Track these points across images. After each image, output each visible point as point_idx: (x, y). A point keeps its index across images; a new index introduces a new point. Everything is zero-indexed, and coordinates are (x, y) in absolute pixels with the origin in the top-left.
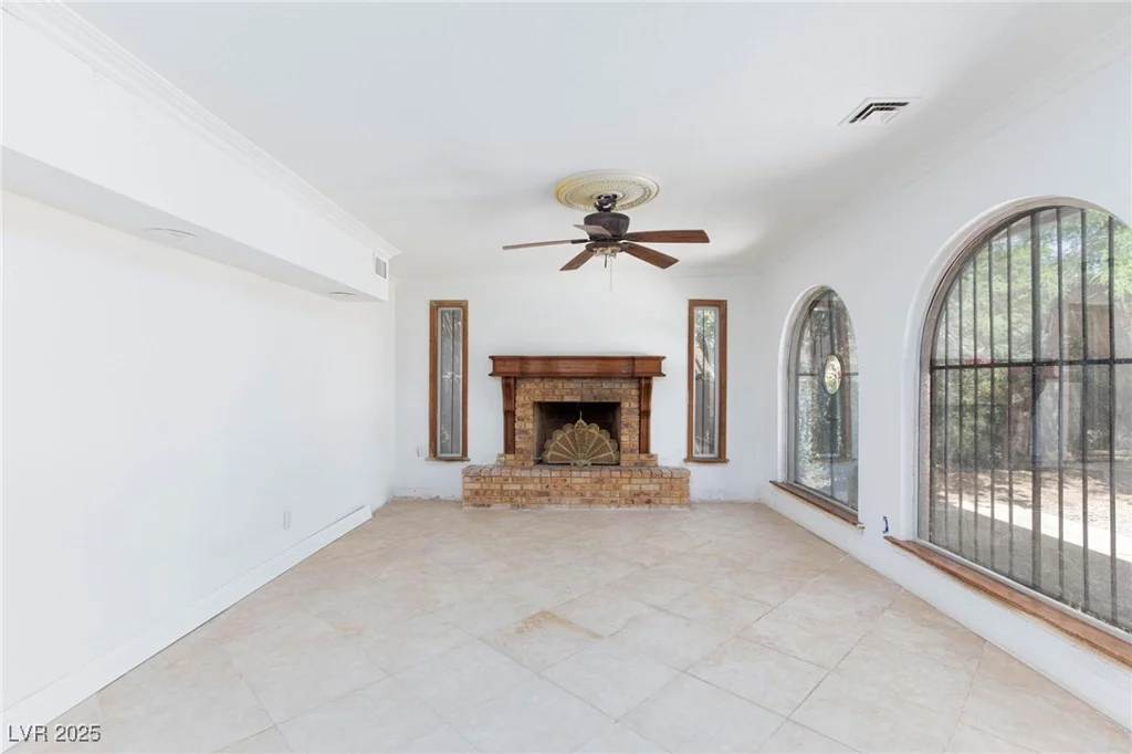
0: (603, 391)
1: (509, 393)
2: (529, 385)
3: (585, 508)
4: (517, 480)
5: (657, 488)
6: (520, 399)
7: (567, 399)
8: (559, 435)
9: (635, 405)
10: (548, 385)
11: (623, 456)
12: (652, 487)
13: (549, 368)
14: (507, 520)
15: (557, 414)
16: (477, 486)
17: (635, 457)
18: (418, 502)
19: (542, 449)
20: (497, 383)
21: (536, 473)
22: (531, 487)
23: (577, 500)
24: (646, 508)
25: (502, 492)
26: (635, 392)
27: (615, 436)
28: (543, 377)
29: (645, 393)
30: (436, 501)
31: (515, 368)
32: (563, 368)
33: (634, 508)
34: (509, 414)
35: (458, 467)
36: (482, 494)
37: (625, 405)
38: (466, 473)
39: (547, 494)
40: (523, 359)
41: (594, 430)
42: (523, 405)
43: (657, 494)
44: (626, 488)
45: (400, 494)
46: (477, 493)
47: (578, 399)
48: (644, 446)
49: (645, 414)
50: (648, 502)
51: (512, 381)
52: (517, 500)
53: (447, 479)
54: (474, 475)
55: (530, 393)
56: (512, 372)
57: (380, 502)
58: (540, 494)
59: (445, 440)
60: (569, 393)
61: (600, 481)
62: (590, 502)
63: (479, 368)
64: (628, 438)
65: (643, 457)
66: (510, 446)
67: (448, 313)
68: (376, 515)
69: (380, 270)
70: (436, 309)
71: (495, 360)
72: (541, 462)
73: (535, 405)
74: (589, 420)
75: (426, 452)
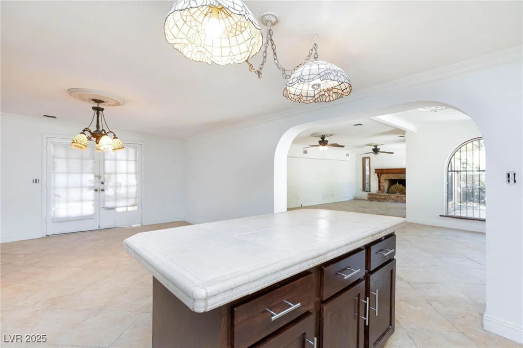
0: (400, 177)
1: (379, 176)
2: (384, 175)
3: (394, 203)
4: (379, 196)
6: (382, 178)
7: (393, 178)
8: (392, 187)
10: (388, 175)
13: (388, 171)
14: (375, 203)
15: (392, 182)
18: (360, 199)
19: (388, 190)
20: (376, 174)
21: (386, 194)
22: (382, 197)
23: (392, 201)
25: (376, 198)
28: (387, 173)
30: (364, 200)
31: (380, 171)
32: (390, 171)
34: (379, 182)
35: (367, 193)
36: (372, 198)
39: (386, 199)
40: (381, 169)
41: (401, 186)
42: (382, 180)
44: (404, 199)
46: (370, 198)
47: (395, 178)
51: (379, 174)
52: (379, 200)
53: (365, 195)
54: (370, 195)
55: (384, 177)
56: (380, 172)
57: (352, 198)
58: (384, 199)
59: (366, 187)
60: (393, 177)
61: (399, 197)
63: (373, 171)
66: (379, 189)
67: (367, 159)
68: (350, 200)
69: (347, 155)
70: (364, 159)
71: (376, 170)
72: (388, 193)
73: (385, 180)
74: (399, 183)
75: (362, 190)
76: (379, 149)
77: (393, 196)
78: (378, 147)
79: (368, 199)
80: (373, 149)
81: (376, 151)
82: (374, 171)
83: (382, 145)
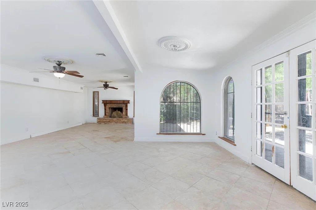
0: (120, 106)
1: (105, 106)
2: (108, 105)
3: (115, 124)
4: (105, 119)
5: (127, 121)
6: (107, 107)
7: (114, 107)
8: (114, 113)
9: (125, 108)
10: (111, 105)
11: (123, 116)
12: (126, 121)
13: (111, 102)
16: (99, 120)
17: (125, 116)
18: (91, 123)
19: (111, 115)
20: (103, 104)
21: (110, 118)
22: (107, 121)
23: (114, 123)
24: (125, 124)
25: (103, 121)
26: (125, 106)
27: (122, 113)
28: (110, 103)
29: (127, 106)
30: (94, 123)
32: (113, 102)
33: (123, 124)
34: (105, 109)
35: (96, 118)
36: (100, 121)
37: (123, 108)
38: (97, 118)
39: (110, 122)
40: (107, 101)
41: (119, 112)
42: (107, 108)
43: (127, 122)
44: (122, 121)
45: (88, 122)
46: (99, 121)
47: (116, 107)
48: (127, 114)
49: (127, 109)
50: (125, 123)
51: (105, 104)
52: (105, 123)
53: (95, 120)
54: (99, 119)
55: (108, 106)
56: (105, 103)
58: (109, 122)
59: (95, 113)
60: (115, 106)
61: (118, 120)
62: (116, 123)
64: (124, 113)
65: (126, 116)
66: (105, 115)
67: (96, 93)
68: (83, 124)
69: (82, 88)
70: (94, 92)
71: (103, 101)
72: (111, 117)
73: (109, 108)
74: (118, 110)
75: (92, 115)
76: (108, 85)
77: (115, 119)
78: (107, 84)
79: (97, 122)
80: (104, 85)
81: (106, 86)
82: (102, 102)
83: (111, 82)
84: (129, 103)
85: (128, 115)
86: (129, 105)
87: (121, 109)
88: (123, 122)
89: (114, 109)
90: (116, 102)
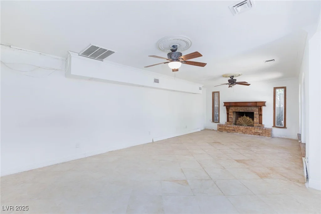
0: (250, 110)
1: (228, 109)
2: (232, 108)
3: (243, 134)
4: (228, 127)
5: (261, 132)
7: (240, 111)
8: (240, 119)
9: (258, 113)
10: (236, 108)
11: (254, 124)
12: (260, 132)
13: (236, 104)
14: (225, 134)
16: (220, 127)
17: (258, 125)
18: (210, 130)
19: (236, 122)
20: (225, 107)
21: (234, 126)
22: (231, 129)
23: (241, 132)
24: (259, 136)
25: (225, 129)
26: (257, 110)
27: (253, 120)
28: (235, 106)
29: (260, 110)
30: (213, 130)
32: (238, 104)
33: (255, 136)
34: (228, 114)
35: (216, 124)
36: (221, 129)
37: (255, 113)
38: (218, 125)
39: (235, 130)
40: (230, 103)
41: (248, 118)
42: (231, 112)
43: (261, 133)
44: (253, 131)
45: (207, 128)
46: (220, 129)
47: (243, 111)
48: (260, 122)
49: (261, 115)
50: (259, 135)
51: (228, 107)
52: (228, 131)
53: (215, 126)
54: (220, 125)
55: (232, 109)
56: (228, 105)
57: (203, 129)
58: (233, 130)
59: (215, 119)
60: (241, 110)
61: (247, 129)
62: (244, 133)
64: (256, 120)
65: (260, 125)
66: (228, 120)
67: (216, 94)
68: (201, 131)
69: (200, 89)
70: (213, 93)
71: (225, 103)
72: (235, 124)
73: (233, 112)
74: (247, 116)
75: (212, 121)
76: (236, 80)
77: (242, 128)
78: (234, 78)
79: (218, 130)
80: (229, 81)
81: (232, 82)
82: (223, 104)
83: (239, 75)
84: (265, 106)
85: (263, 123)
86: (263, 108)
87: (251, 115)
88: (255, 133)
89: (240, 114)
90: (243, 104)
